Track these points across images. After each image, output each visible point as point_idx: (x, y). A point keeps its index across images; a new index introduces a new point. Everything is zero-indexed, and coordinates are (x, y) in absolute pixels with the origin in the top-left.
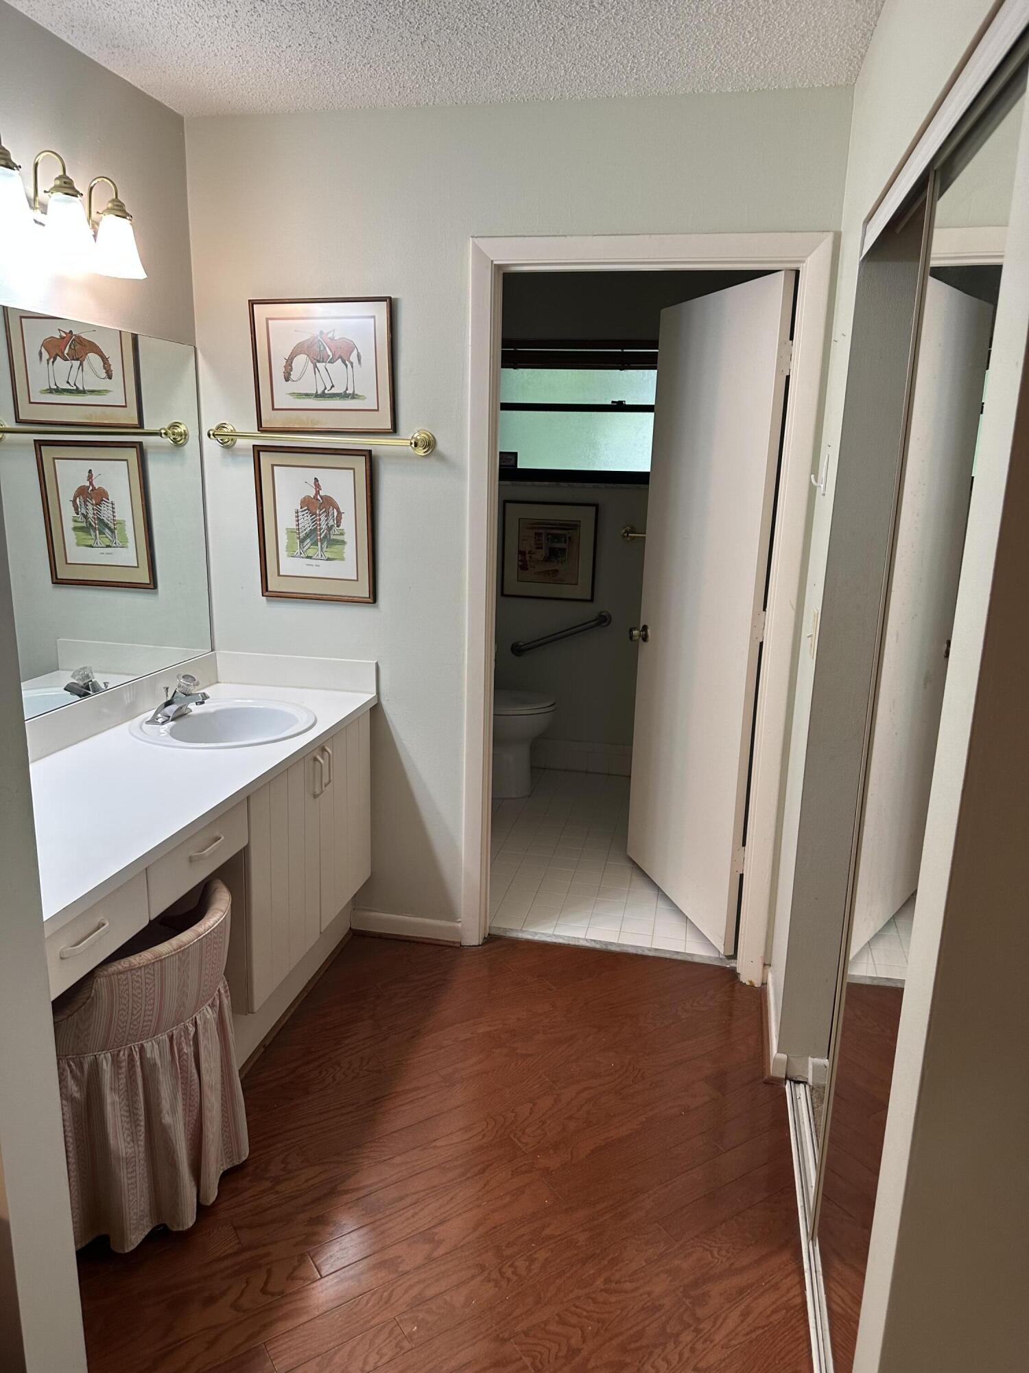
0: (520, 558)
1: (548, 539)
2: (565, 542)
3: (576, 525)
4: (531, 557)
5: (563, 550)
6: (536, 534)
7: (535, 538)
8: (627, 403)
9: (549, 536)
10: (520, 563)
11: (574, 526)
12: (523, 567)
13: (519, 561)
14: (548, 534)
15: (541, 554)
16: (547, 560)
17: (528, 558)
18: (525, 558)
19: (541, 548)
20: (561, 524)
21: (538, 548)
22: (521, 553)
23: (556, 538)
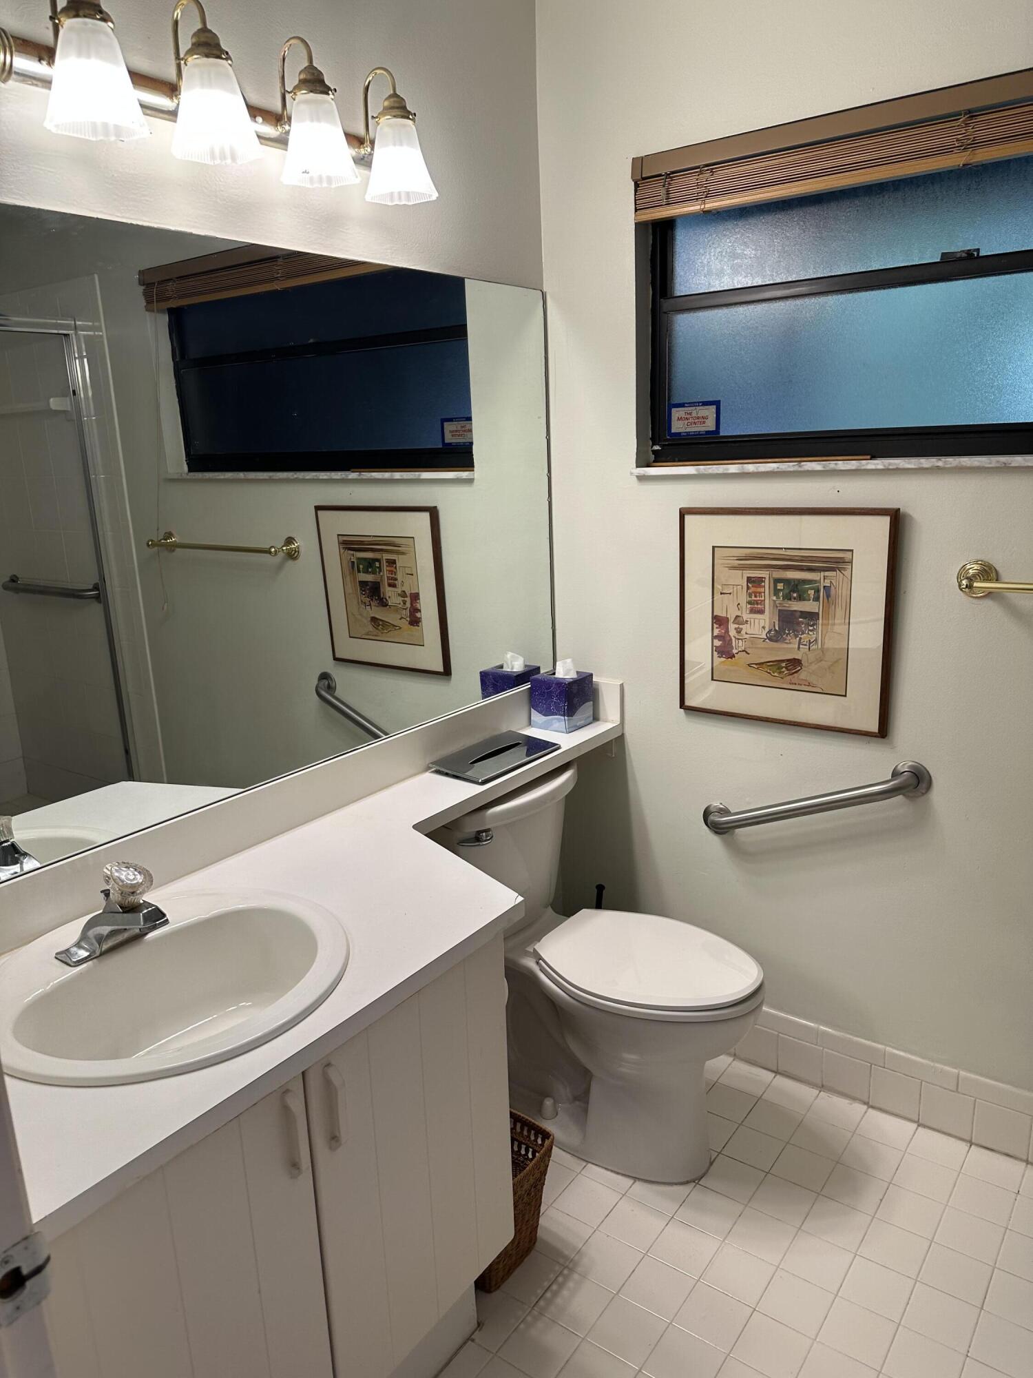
0: (716, 632)
1: (776, 592)
2: (817, 599)
3: (841, 561)
4: (739, 631)
5: (812, 617)
6: (749, 580)
7: (748, 588)
8: (982, 253)
9: (780, 586)
10: (717, 643)
11: (837, 562)
12: (724, 650)
13: (713, 637)
14: (777, 581)
15: (760, 625)
16: (775, 636)
17: (732, 633)
18: (727, 631)
19: (761, 612)
20: (804, 559)
21: (752, 611)
22: (718, 621)
23: (795, 589)
